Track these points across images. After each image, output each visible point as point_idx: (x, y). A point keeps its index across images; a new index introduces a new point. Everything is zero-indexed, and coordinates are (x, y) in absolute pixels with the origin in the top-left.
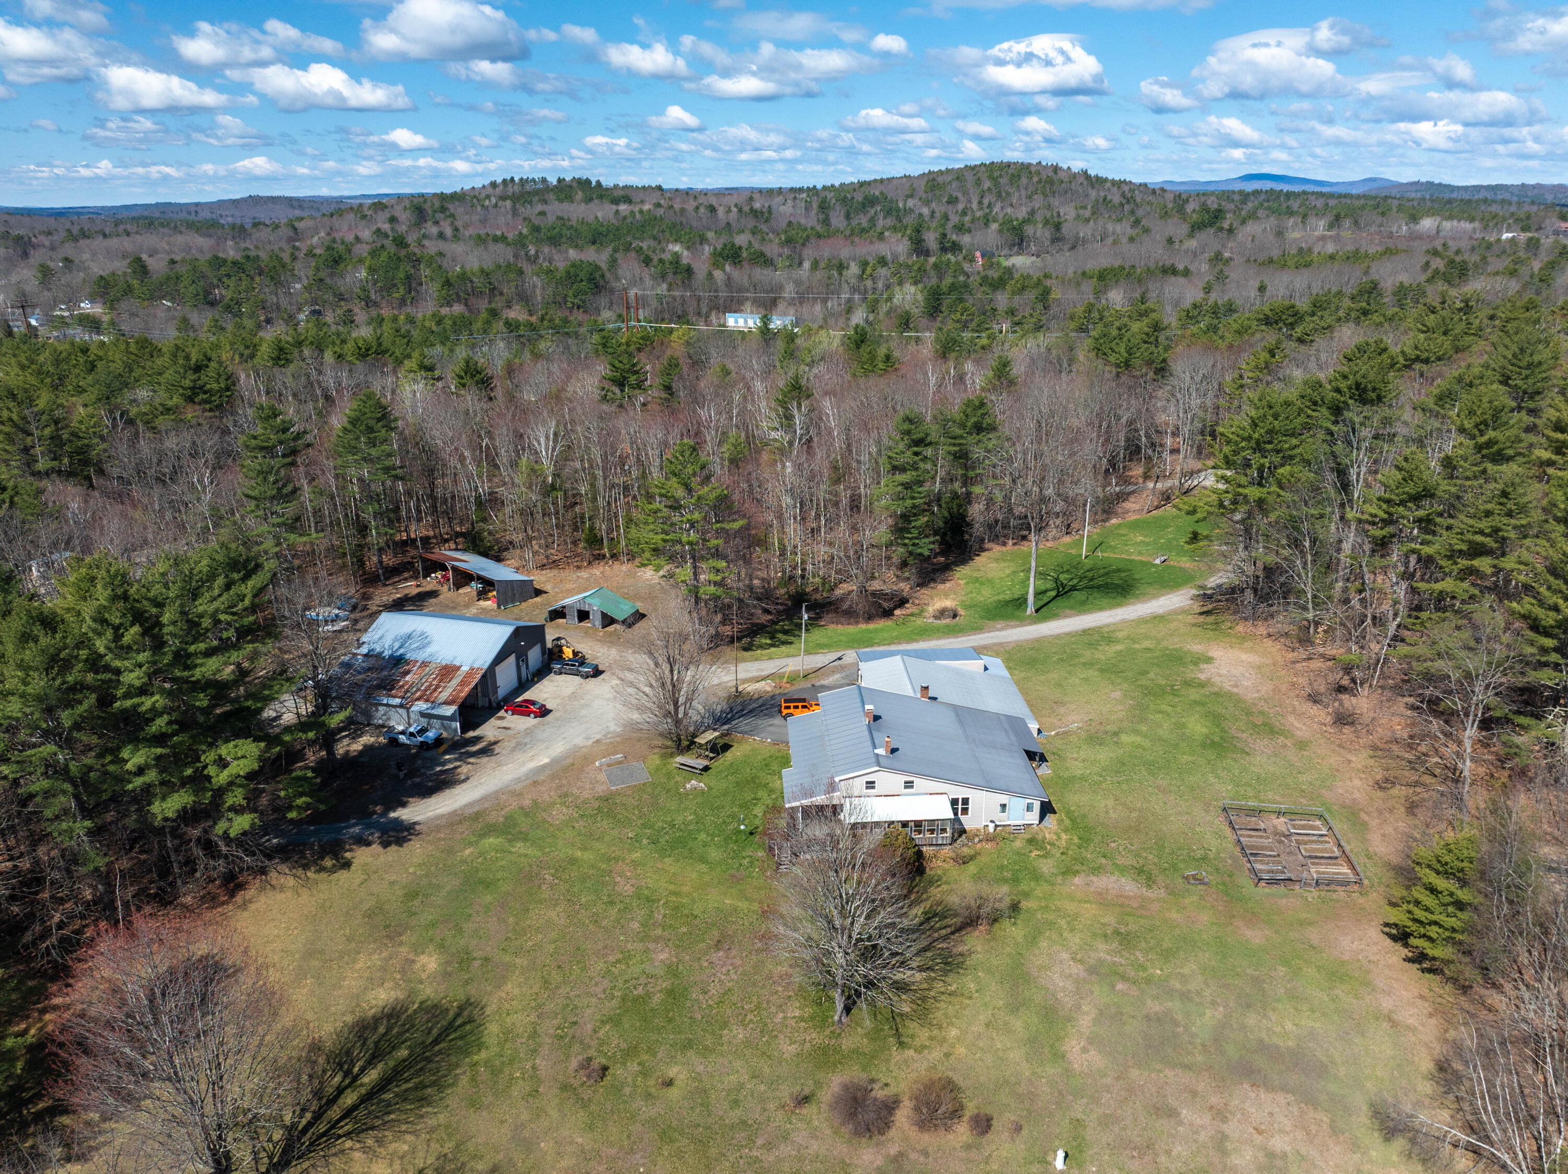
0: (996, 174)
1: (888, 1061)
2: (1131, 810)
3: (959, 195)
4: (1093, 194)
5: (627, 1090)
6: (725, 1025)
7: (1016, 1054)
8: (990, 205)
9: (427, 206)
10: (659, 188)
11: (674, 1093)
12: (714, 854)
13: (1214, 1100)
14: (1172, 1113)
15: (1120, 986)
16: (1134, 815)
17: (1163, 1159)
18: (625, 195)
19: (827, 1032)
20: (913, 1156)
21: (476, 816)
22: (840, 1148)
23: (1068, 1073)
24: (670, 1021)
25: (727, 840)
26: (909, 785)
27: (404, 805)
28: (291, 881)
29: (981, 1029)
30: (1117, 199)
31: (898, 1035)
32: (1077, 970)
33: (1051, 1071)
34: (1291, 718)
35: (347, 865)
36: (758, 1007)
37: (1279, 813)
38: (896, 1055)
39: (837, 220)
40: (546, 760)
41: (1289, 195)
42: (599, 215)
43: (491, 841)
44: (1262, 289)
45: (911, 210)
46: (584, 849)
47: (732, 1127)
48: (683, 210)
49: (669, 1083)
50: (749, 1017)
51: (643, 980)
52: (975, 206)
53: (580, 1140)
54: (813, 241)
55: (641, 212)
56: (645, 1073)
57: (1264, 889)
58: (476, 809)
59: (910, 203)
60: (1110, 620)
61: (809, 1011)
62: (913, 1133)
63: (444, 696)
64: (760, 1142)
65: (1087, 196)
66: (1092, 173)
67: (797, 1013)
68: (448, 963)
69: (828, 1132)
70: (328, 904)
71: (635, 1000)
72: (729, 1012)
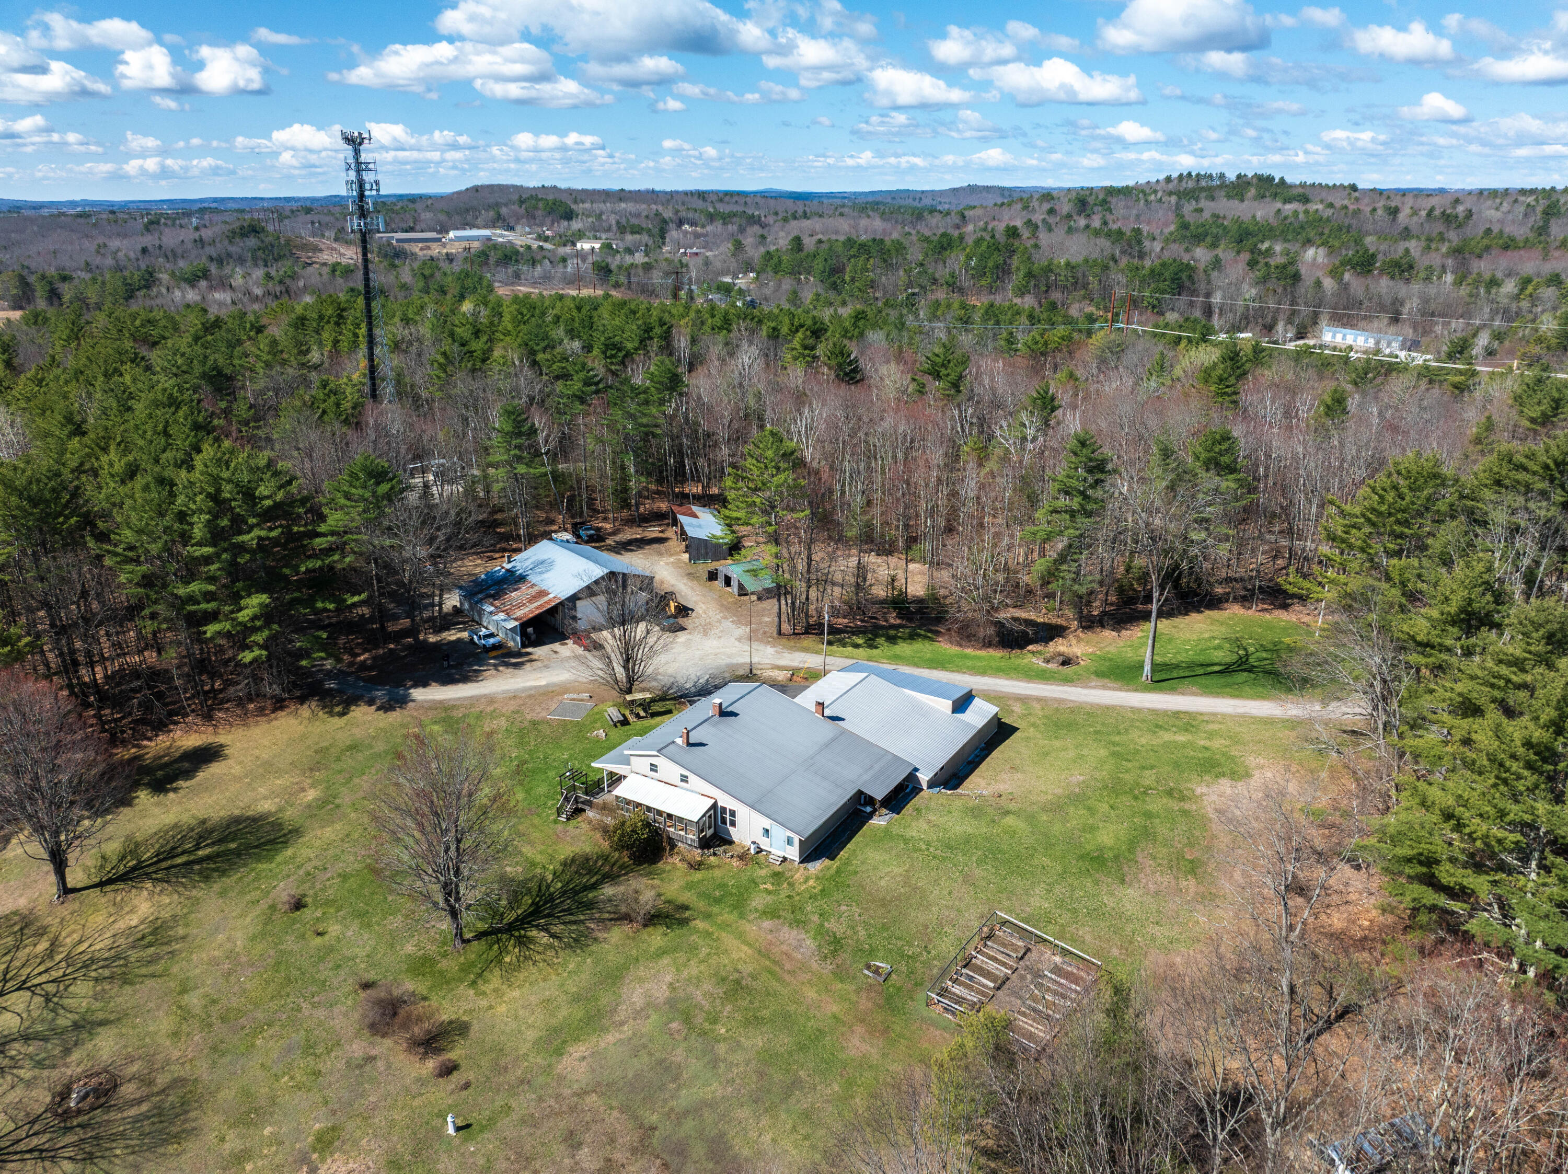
1: (452, 990)
2: (908, 886)
5: (296, 928)
6: (396, 913)
7: (533, 1033)
9: (1091, 200)
10: (1354, 188)
11: (316, 942)
12: (542, 789)
15: (675, 1025)
16: (904, 891)
18: (1303, 194)
21: (450, 708)
23: (549, 1068)
24: (374, 894)
26: (684, 779)
27: (426, 686)
29: (536, 1002)
32: (662, 994)
33: (540, 1060)
35: (345, 714)
38: (461, 989)
40: (542, 684)
42: (1259, 215)
48: (1357, 212)
49: (322, 935)
53: (239, 944)
55: (1306, 212)
63: (520, 613)
68: (319, 800)
70: (307, 735)
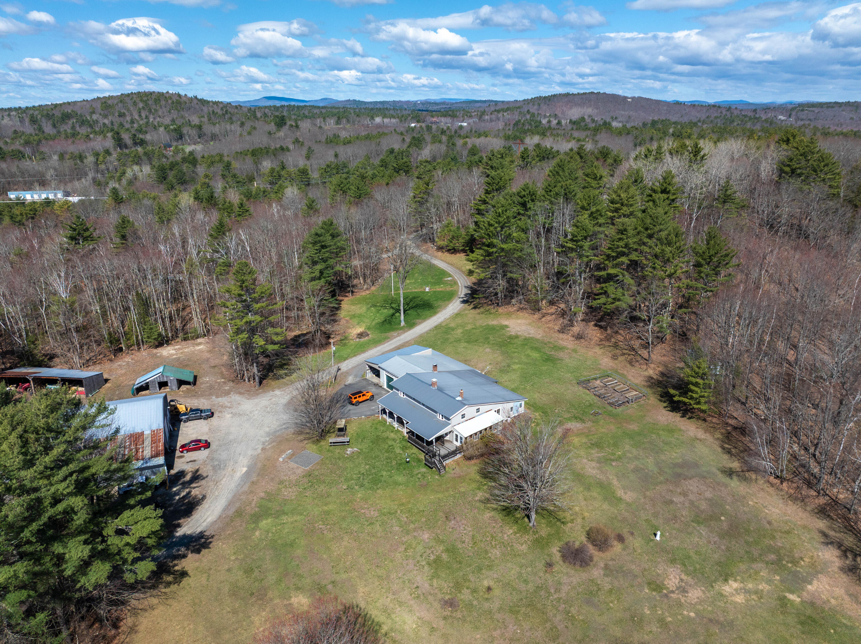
0: (145, 99)
1: (565, 532)
2: (549, 395)
3: (125, 111)
4: (205, 109)
5: (475, 603)
6: (486, 552)
7: (606, 506)
8: (147, 117)
11: (497, 592)
12: (400, 479)
13: (679, 490)
14: (672, 502)
15: (614, 464)
16: (551, 396)
17: (683, 519)
19: (531, 532)
20: (610, 563)
21: (239, 513)
22: (584, 576)
23: (628, 504)
24: (460, 563)
25: (398, 469)
26: (478, 410)
27: (179, 526)
28: (154, 601)
29: (585, 502)
30: (220, 112)
31: (559, 520)
32: (594, 464)
33: (622, 506)
34: (560, 341)
35: (184, 574)
36: (492, 537)
37: (595, 379)
38: (567, 528)
39: (48, 129)
40: (245, 469)
41: (298, 107)
43: (265, 523)
44: (336, 156)
45: (97, 121)
46: (326, 504)
47: (535, 591)
49: (489, 589)
50: (493, 543)
51: (428, 551)
52: (137, 117)
53: (478, 636)
54: (44, 142)
56: (474, 591)
57: (620, 409)
58: (233, 510)
59: (95, 117)
60: (440, 321)
61: (515, 528)
62: (601, 554)
63: (147, 453)
64: (552, 591)
65: (202, 110)
66: (199, 97)
67: (511, 531)
68: (311, 595)
69: (573, 572)
70: (197, 601)
71: (435, 561)
72: (482, 545)
